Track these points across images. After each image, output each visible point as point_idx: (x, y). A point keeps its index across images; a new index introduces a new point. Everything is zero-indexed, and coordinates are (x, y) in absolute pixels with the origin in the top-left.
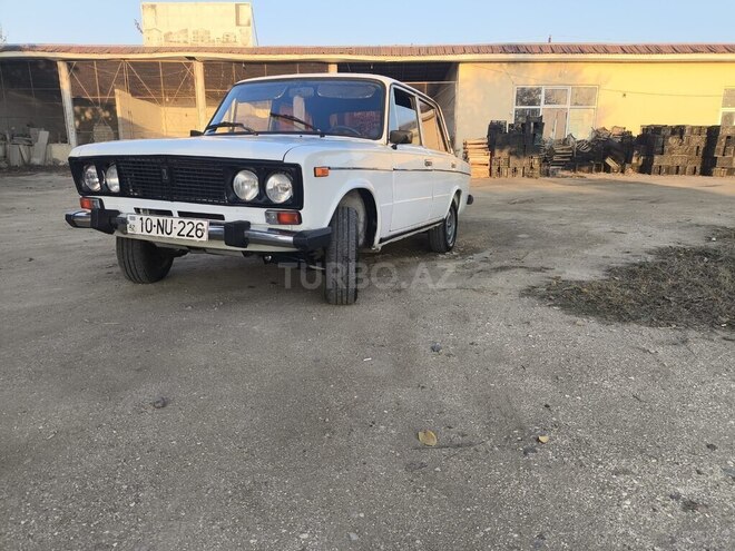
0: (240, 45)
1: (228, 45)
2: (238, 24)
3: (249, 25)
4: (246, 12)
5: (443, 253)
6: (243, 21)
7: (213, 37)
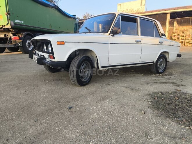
0: (141, 11)
1: (138, 12)
2: (141, 6)
3: (144, 5)
4: (144, 2)
5: (155, 74)
6: (143, 4)
7: (134, 10)
